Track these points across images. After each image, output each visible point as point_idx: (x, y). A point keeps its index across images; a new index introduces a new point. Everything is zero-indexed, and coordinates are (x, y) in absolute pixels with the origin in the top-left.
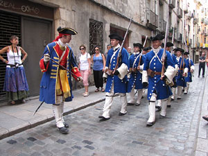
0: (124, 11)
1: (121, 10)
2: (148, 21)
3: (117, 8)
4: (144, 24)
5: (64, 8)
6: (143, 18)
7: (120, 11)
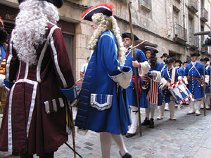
0: (148, 25)
1: (145, 24)
2: (176, 35)
3: (140, 23)
4: (171, 38)
5: (85, 23)
6: (169, 33)
7: (143, 25)
